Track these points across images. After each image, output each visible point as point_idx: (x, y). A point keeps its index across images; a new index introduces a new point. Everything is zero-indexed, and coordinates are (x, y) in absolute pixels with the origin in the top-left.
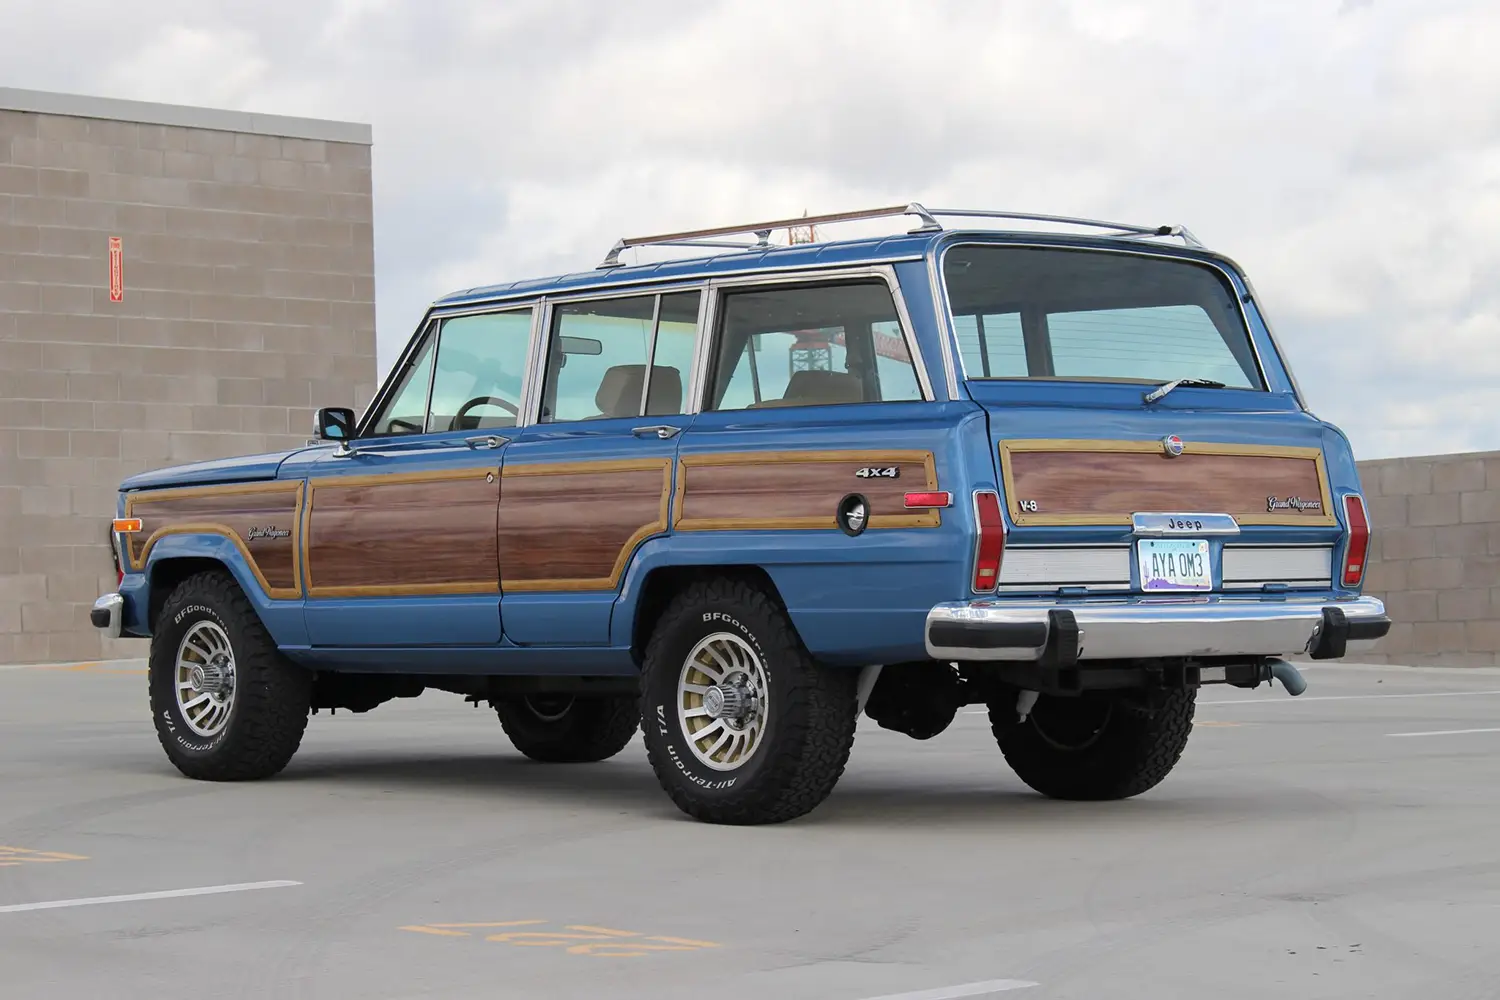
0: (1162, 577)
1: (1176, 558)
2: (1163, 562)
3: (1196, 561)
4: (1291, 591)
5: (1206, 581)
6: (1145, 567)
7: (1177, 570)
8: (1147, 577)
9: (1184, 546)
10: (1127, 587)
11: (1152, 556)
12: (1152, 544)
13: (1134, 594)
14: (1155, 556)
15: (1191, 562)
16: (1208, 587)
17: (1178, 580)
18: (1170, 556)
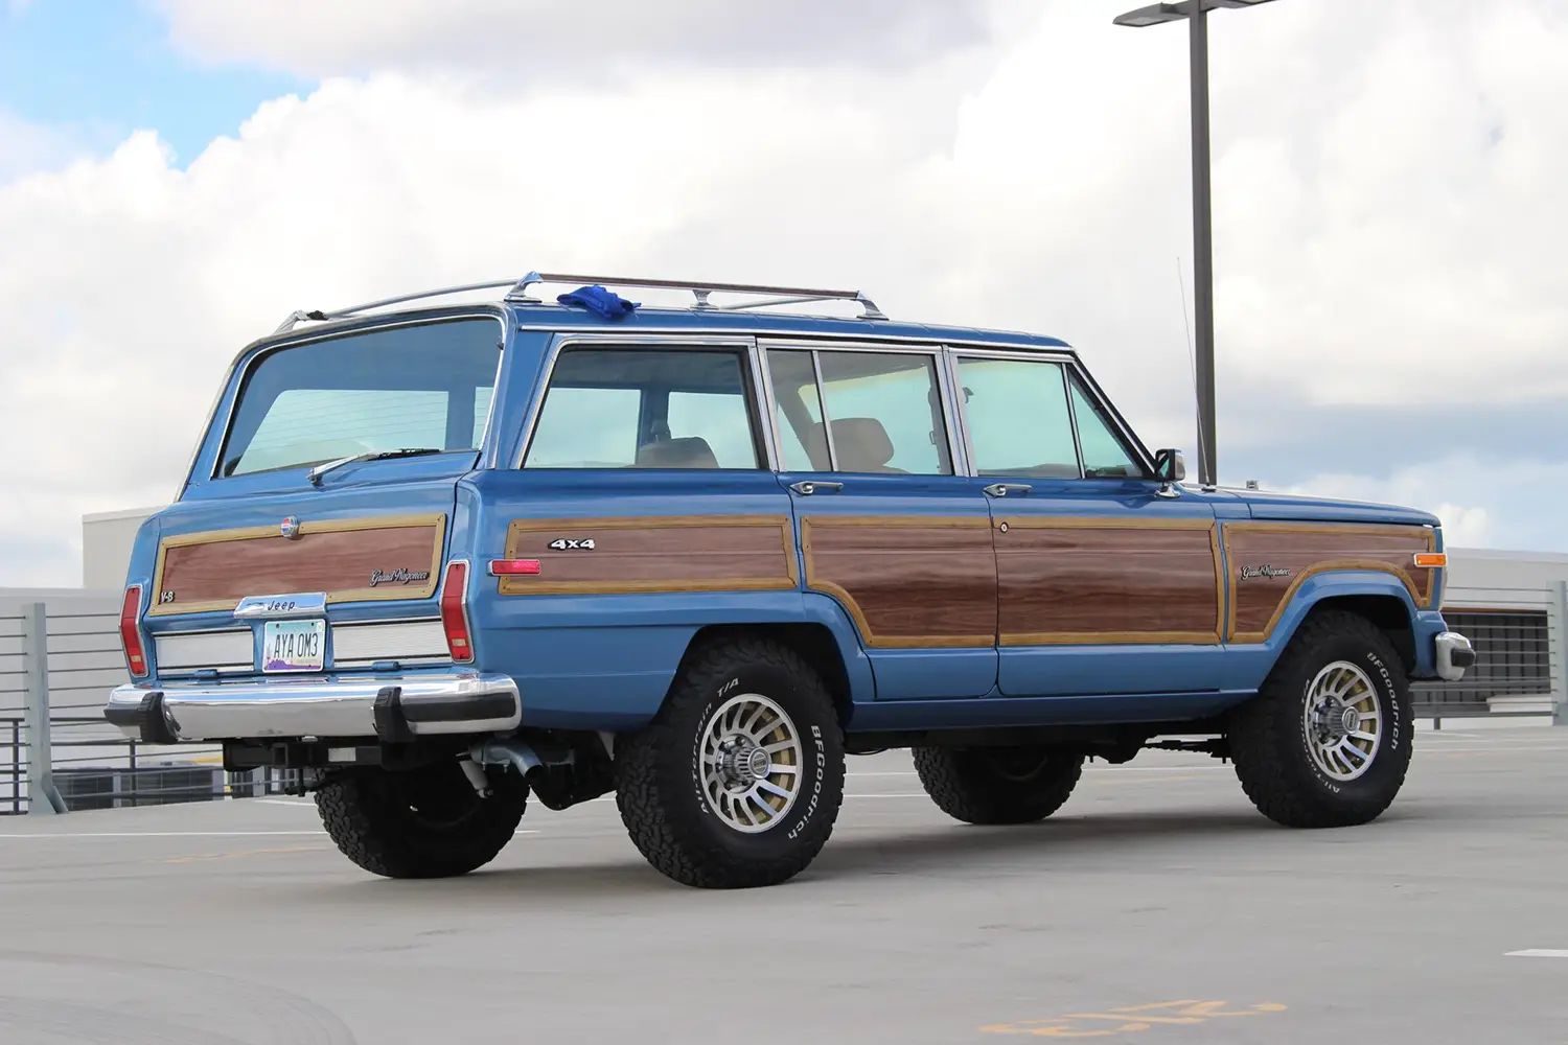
0: (281, 658)
1: (296, 639)
2: (284, 643)
3: (313, 641)
4: (409, 668)
5: (318, 661)
6: (268, 649)
7: (295, 652)
8: (268, 658)
9: (303, 627)
10: (250, 668)
11: (275, 638)
12: (278, 625)
13: (255, 675)
14: (278, 637)
15: (308, 642)
16: (319, 667)
17: (294, 659)
18: (292, 636)
